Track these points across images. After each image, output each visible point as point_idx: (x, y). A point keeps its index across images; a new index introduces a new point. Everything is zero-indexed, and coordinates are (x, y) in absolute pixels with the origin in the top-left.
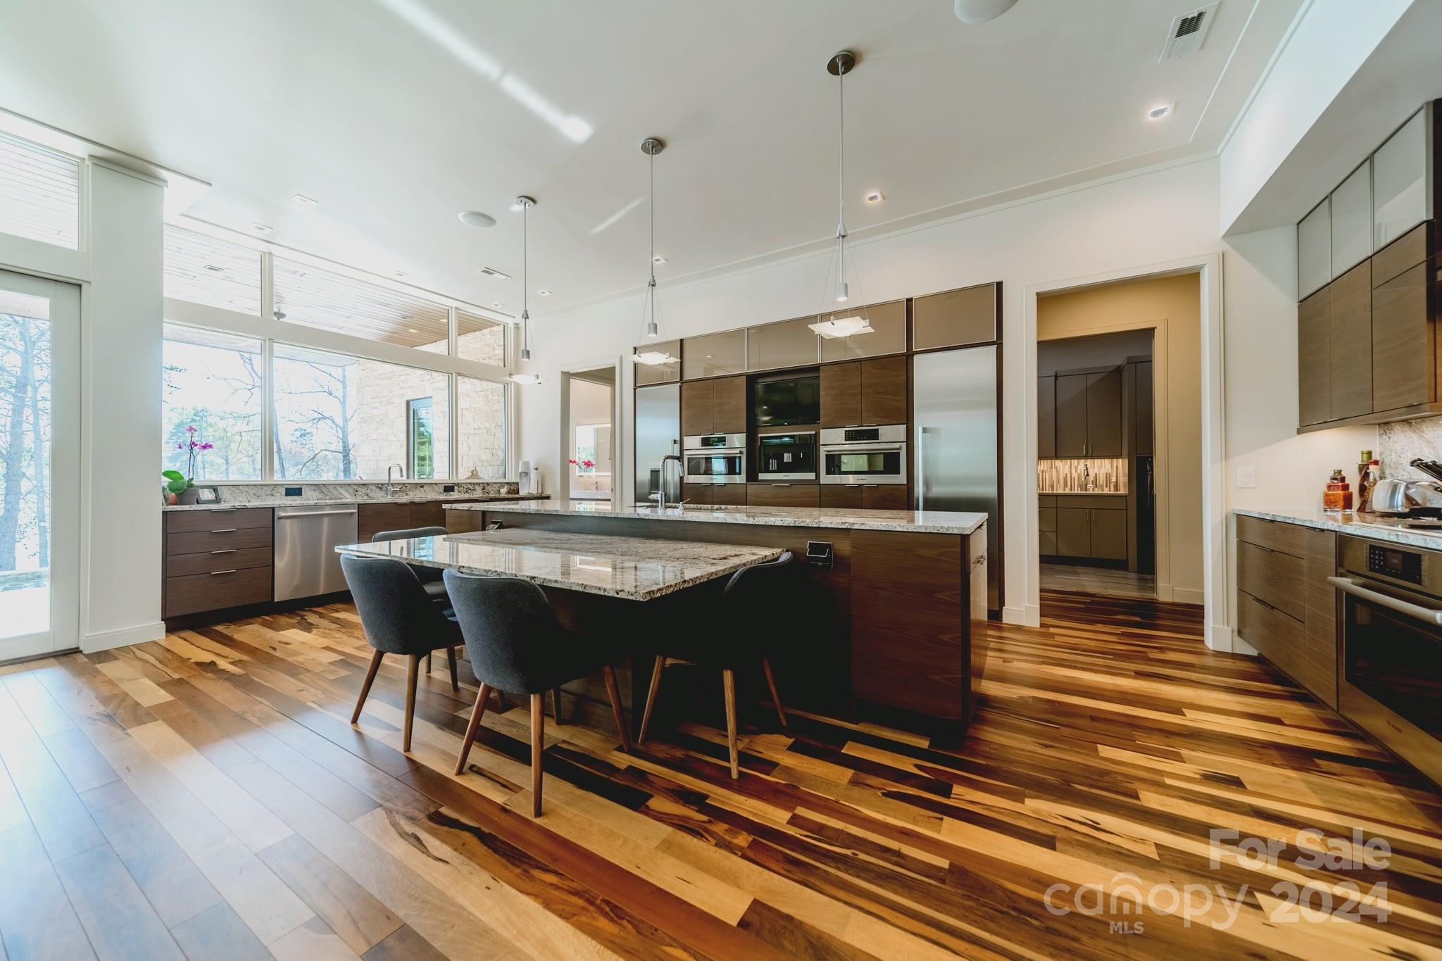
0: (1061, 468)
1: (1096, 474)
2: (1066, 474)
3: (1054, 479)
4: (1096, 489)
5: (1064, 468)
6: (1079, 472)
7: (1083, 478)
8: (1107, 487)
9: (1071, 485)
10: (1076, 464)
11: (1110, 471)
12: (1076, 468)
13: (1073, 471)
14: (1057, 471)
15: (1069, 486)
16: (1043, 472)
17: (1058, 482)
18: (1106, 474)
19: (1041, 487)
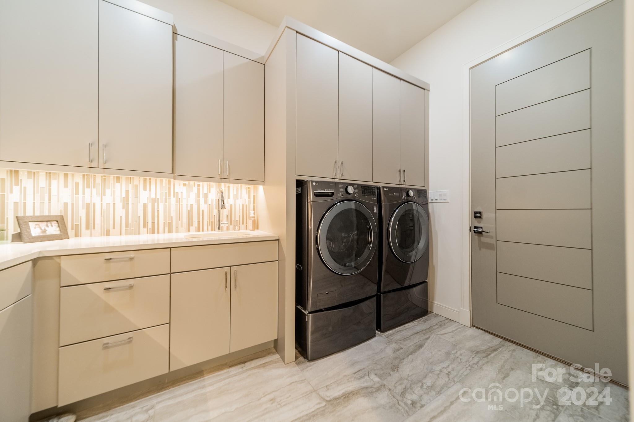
1: (232, 206)
2: (192, 205)
3: (173, 213)
4: (231, 227)
6: (210, 203)
7: (215, 212)
8: (243, 223)
9: (199, 223)
10: (206, 191)
11: (247, 204)
12: (206, 196)
13: (202, 200)
14: (178, 201)
15: (195, 224)
16: (154, 201)
17: (180, 218)
18: (243, 205)
19: (150, 226)
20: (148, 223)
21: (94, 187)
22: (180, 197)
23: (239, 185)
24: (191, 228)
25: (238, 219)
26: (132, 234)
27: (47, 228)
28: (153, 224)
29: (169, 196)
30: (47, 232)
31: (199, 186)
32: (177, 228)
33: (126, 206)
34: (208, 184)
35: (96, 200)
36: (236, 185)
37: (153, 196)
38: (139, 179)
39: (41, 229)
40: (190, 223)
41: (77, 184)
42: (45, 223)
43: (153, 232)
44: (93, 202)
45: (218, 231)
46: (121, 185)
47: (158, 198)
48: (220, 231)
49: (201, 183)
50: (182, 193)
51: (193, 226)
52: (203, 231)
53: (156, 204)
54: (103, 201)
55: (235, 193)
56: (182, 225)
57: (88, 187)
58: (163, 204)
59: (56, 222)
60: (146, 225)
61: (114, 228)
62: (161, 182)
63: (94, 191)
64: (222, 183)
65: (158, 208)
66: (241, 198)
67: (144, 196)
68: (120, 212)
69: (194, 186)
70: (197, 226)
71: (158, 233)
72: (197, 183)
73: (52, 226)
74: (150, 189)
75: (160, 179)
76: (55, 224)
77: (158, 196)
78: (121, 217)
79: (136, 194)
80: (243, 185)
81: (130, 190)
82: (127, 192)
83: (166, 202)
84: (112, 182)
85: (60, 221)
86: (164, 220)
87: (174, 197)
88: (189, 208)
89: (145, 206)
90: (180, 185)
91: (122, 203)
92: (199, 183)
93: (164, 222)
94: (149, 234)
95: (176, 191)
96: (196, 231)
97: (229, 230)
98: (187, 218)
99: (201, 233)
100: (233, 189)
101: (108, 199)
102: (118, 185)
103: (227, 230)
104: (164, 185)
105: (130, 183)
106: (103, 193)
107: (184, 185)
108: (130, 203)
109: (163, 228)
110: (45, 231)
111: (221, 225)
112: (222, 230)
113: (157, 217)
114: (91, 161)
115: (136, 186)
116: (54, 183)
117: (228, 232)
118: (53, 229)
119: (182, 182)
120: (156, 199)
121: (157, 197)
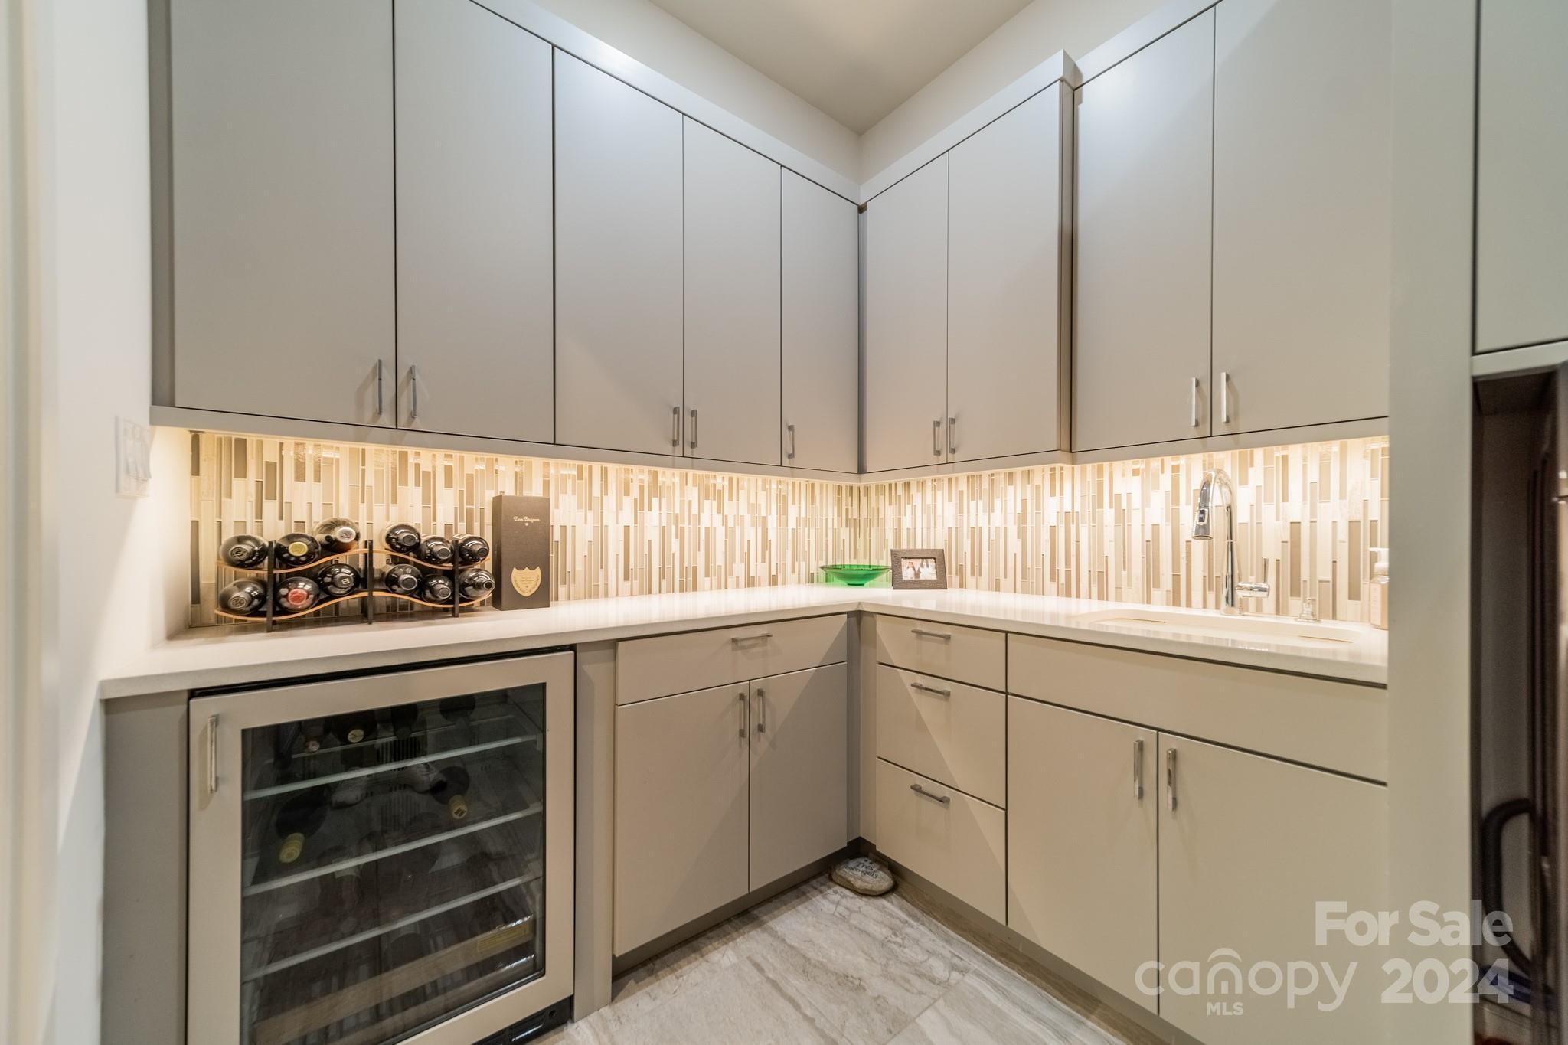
0: (1136, 502)
1: (1295, 526)
2: (1155, 527)
3: (1109, 549)
5: (1146, 501)
9: (1176, 578)
14: (1122, 517)
15: (1167, 581)
16: (1069, 518)
17: (1125, 563)
18: (1353, 524)
19: (1062, 580)
20: (1058, 570)
21: (980, 499)
22: (1124, 506)
23: (1335, 446)
24: (1155, 593)
25: (1329, 578)
26: (1032, 593)
27: (921, 570)
28: (1068, 573)
29: (1101, 505)
30: (921, 575)
31: (1175, 469)
32: (1118, 588)
33: (1022, 534)
34: (1204, 461)
35: (983, 522)
36: (1316, 449)
37: (1068, 508)
38: (1043, 471)
39: (914, 570)
40: (1152, 579)
41: (961, 493)
42: (920, 561)
43: (1068, 594)
44: (980, 525)
45: (1227, 613)
46: (1015, 488)
47: (1077, 513)
48: (1236, 610)
49: (1182, 460)
50: (1129, 494)
51: (1158, 587)
52: (1189, 604)
53: (1073, 527)
54: (991, 523)
55: (1314, 475)
56: (1129, 584)
57: (973, 499)
58: (1087, 525)
59: (933, 560)
60: (1054, 575)
61: (1005, 577)
62: (1083, 472)
63: (981, 503)
64: (1255, 450)
65: (1078, 536)
66: (1342, 496)
67: (1052, 509)
68: (1014, 546)
69: (1163, 472)
70: (1170, 587)
71: (1078, 596)
72: (1169, 461)
73: (928, 566)
74: (1062, 493)
75: (1081, 467)
76: (931, 562)
77: (1077, 508)
78: (1015, 554)
79: (1038, 506)
80: (1352, 443)
81: (1029, 498)
82: (1024, 501)
83: (1094, 522)
84: (1002, 485)
85: (939, 558)
86: (1090, 567)
87: (1111, 507)
88: (1149, 537)
89: (1053, 528)
90: (1124, 475)
91: (1016, 526)
92: (1175, 463)
93: (1090, 571)
94: (1059, 597)
95: (1115, 491)
96: (1168, 604)
97: (1286, 614)
98: (1143, 562)
99: (1182, 610)
100: (1305, 466)
101: (997, 519)
102: (1011, 489)
103: (1278, 612)
104: (1089, 478)
105: (1029, 483)
106: (991, 509)
107: (1136, 472)
108: (1029, 525)
109: (1088, 586)
110: (917, 574)
111: (1239, 594)
112: (1241, 609)
113: (1075, 557)
114: (938, 453)
115: (1038, 487)
116: (939, 494)
117: (1283, 620)
118: (929, 572)
119: (1130, 465)
120: (1073, 512)
121: (1076, 510)
